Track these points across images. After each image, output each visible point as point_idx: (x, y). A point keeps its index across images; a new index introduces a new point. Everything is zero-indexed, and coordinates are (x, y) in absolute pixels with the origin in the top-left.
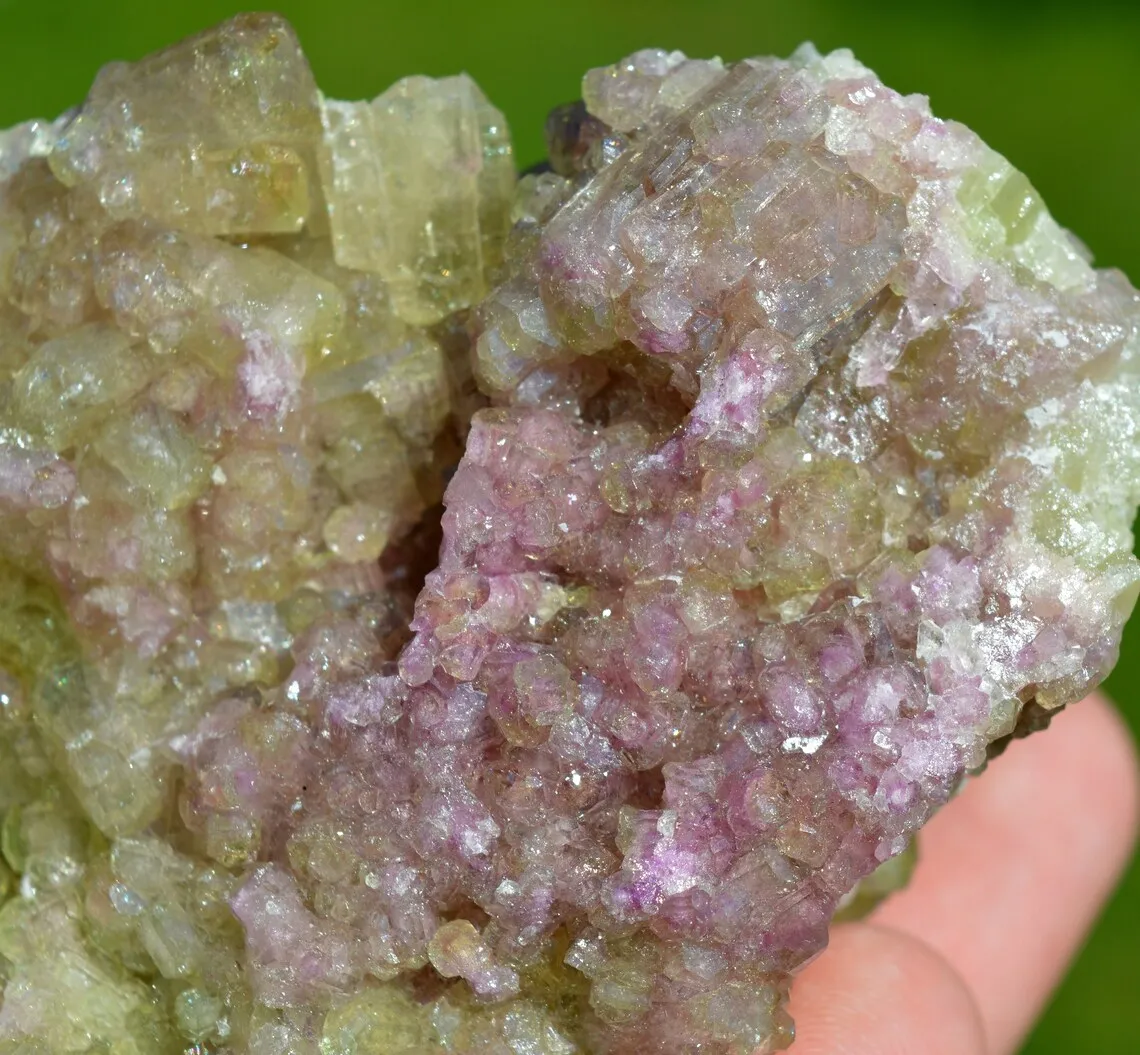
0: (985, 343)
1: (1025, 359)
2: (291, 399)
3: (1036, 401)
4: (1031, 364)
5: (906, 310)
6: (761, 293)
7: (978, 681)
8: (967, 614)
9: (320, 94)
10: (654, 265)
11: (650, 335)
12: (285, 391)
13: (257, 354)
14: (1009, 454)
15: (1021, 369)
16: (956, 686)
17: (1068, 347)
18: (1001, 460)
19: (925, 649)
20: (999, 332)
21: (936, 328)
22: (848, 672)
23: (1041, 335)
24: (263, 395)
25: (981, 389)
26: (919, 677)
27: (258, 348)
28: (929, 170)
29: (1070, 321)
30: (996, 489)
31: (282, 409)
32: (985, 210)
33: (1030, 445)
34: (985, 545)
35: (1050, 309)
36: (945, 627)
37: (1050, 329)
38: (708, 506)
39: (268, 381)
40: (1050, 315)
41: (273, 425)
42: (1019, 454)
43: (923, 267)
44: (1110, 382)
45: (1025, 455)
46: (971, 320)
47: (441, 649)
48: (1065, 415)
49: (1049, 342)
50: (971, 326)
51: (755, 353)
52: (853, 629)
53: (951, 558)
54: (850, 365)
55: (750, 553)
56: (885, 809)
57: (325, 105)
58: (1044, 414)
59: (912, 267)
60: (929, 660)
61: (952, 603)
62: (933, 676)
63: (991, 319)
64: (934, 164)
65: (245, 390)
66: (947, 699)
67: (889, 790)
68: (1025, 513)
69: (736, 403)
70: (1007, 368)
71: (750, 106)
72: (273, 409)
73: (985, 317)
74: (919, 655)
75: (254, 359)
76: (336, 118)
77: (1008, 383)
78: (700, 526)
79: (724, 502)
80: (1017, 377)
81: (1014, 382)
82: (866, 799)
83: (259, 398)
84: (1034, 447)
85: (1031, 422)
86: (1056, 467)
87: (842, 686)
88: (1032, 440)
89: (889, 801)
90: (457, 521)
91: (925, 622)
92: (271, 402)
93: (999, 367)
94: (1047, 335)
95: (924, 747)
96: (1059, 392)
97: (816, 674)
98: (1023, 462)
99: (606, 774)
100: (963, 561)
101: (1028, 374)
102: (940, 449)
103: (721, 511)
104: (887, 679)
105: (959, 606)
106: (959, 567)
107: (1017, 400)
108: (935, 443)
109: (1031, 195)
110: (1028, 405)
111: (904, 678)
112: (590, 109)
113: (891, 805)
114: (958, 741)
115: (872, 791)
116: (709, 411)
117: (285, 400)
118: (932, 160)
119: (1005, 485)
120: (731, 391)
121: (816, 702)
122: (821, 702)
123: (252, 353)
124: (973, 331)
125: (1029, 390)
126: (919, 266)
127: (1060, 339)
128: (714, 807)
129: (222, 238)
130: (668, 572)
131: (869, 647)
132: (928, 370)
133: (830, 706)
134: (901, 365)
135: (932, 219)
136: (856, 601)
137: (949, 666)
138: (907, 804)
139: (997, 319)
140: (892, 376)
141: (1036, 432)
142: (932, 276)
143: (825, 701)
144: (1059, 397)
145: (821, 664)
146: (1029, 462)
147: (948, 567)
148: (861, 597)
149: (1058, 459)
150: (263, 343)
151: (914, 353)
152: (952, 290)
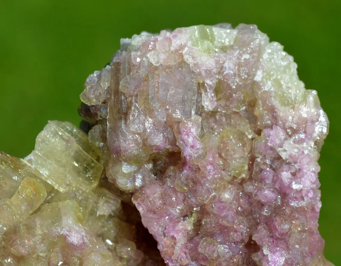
0: (231, 74)
1: (243, 69)
2: (86, 237)
3: (254, 75)
4: (246, 68)
5: (207, 84)
6: (174, 114)
7: (303, 152)
8: (286, 139)
9: (21, 160)
10: (144, 131)
11: (158, 148)
12: (83, 236)
13: (68, 234)
14: (260, 93)
15: (245, 71)
16: (299, 158)
17: (250, 56)
18: (259, 96)
19: (284, 155)
20: (232, 68)
21: (217, 81)
22: (272, 177)
23: (241, 60)
24: (78, 242)
25: (240, 85)
26: (289, 164)
27: (67, 233)
28: (182, 47)
29: (245, 50)
30: (264, 103)
31: (86, 241)
32: (201, 42)
33: (262, 86)
34: (274, 119)
35: (238, 52)
36: (284, 146)
37: (242, 56)
38: (207, 172)
39: (77, 238)
40: (239, 53)
41: (88, 246)
42: (262, 91)
43: (202, 71)
44: (264, 52)
45: (264, 90)
46: (224, 72)
47: (177, 261)
48: (264, 72)
49: (245, 59)
50: (225, 73)
51: (185, 129)
52: (264, 167)
53: (270, 130)
54: (205, 107)
55: (224, 171)
56: (310, 200)
57: (25, 161)
58: (259, 77)
59: (199, 74)
60: (287, 157)
61: (280, 140)
62: (291, 160)
63: (227, 67)
64: (181, 45)
65: (73, 245)
66: (300, 163)
67: (307, 195)
68: (276, 103)
69: (192, 145)
70: (241, 75)
71: (129, 73)
72: (84, 243)
73: (226, 68)
74: (284, 159)
75: (69, 236)
76: (30, 161)
77: (245, 78)
78: (209, 178)
79: (209, 167)
80: (245, 74)
81: (246, 76)
82: (304, 202)
83: (78, 244)
84: (264, 86)
85: (258, 81)
86: (273, 86)
87: (274, 182)
88: (261, 84)
89: (309, 198)
90: (153, 230)
91: (278, 150)
92: (82, 242)
93: (240, 76)
94: (243, 59)
95: (305, 178)
96: (257, 68)
97: (265, 185)
98: (265, 92)
99: (241, 252)
100: (273, 128)
101: (247, 71)
102: (243, 106)
103: (210, 169)
104: (283, 171)
105: (283, 139)
106: (274, 130)
107: (250, 79)
108: (241, 106)
109: (207, 28)
110: (254, 77)
111: (285, 167)
112: (89, 105)
113: (310, 199)
114: (311, 170)
115: (304, 200)
116: (187, 152)
117: (85, 238)
118: (180, 44)
119: (266, 101)
120: (188, 143)
121: (271, 191)
122: (272, 190)
123: (67, 235)
124: (226, 74)
125: (251, 75)
126: (201, 71)
127: (247, 56)
128: (272, 237)
129: (32, 214)
130: (211, 194)
131: (271, 167)
132: (224, 92)
133: (275, 188)
134: (217, 97)
135: (193, 58)
136: (259, 160)
137: (293, 155)
138: (313, 194)
139: (229, 66)
140: (217, 100)
141: (261, 82)
142: (206, 71)
143: (273, 188)
144: (259, 69)
145: (265, 182)
146: (266, 91)
147: (272, 132)
148: (259, 157)
149: (271, 83)
150: (67, 231)
151: (217, 91)
152: (213, 69)
